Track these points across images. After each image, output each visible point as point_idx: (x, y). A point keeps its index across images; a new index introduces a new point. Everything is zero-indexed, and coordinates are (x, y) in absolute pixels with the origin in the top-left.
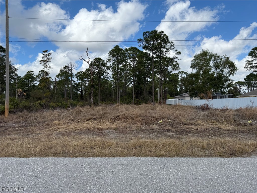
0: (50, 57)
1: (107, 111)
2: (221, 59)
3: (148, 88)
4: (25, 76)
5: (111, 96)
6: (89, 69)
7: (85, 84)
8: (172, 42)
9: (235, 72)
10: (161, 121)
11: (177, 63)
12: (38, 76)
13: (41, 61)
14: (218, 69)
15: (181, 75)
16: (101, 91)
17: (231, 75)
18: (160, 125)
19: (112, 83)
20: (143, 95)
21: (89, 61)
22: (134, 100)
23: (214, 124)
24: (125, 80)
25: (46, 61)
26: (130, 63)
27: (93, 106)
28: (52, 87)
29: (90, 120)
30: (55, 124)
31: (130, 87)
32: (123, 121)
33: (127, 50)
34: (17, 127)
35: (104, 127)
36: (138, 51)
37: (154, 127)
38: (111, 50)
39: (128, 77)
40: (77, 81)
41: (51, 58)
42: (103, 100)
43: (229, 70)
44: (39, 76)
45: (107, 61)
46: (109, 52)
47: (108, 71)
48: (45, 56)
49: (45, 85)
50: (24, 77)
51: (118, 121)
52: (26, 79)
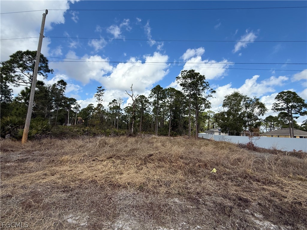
0: (103, 92)
2: (251, 100)
4: (86, 107)
8: (207, 82)
9: (265, 112)
10: (215, 170)
12: (96, 108)
13: (96, 95)
14: (247, 109)
19: (152, 117)
20: (178, 128)
21: (132, 95)
22: (170, 132)
25: (99, 95)
31: (167, 120)
33: (166, 90)
38: (153, 88)
42: (144, 130)
43: (259, 110)
46: (151, 90)
47: (150, 107)
48: (99, 91)
51: (150, 163)
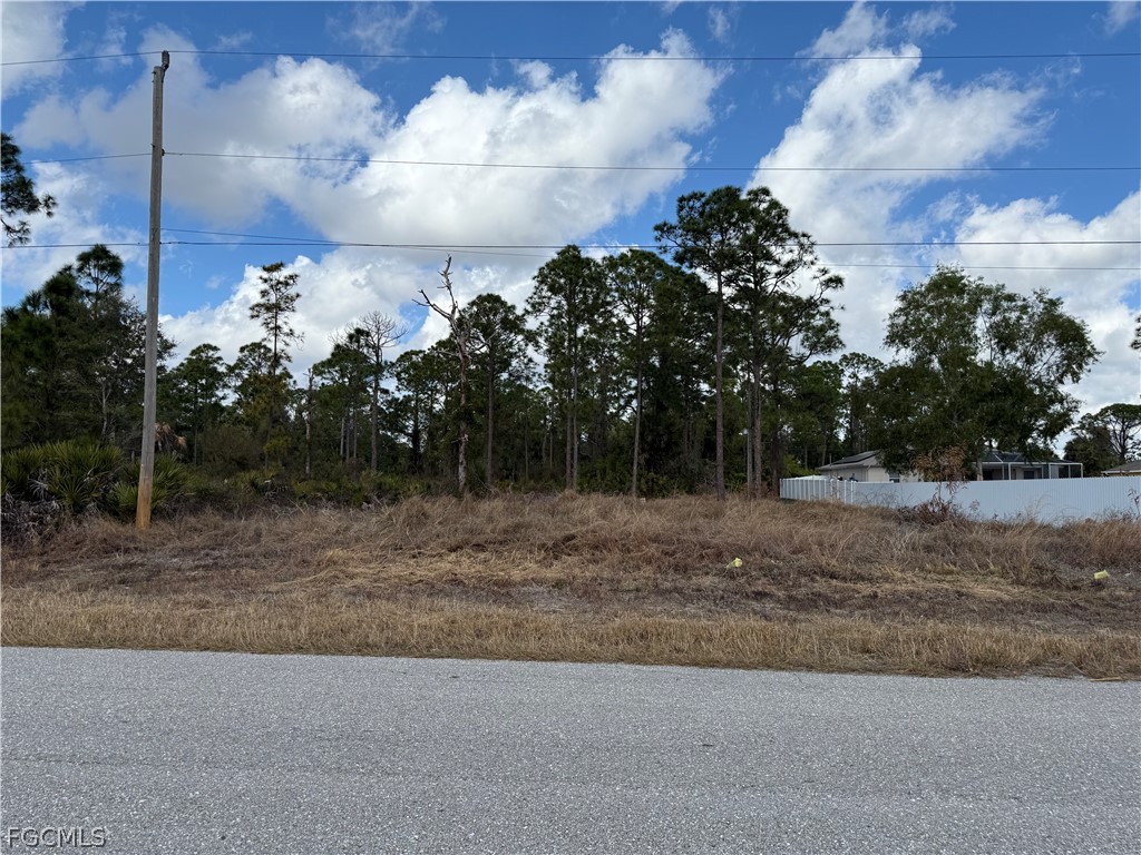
0: (292, 291)
1: (527, 519)
2: (1024, 309)
3: (702, 425)
4: (182, 365)
5: (537, 457)
6: (449, 341)
7: (432, 402)
8: (804, 235)
9: (1087, 364)
10: (738, 562)
11: (831, 321)
12: (236, 366)
13: (257, 305)
14: (1008, 351)
15: (851, 370)
16: (498, 436)
17: (1069, 376)
18: (733, 578)
19: (545, 403)
20: (679, 454)
21: (453, 312)
22: (640, 476)
23: (949, 578)
24: (602, 391)
25: (275, 308)
26: (626, 318)
27: (468, 496)
28: (292, 414)
29: (462, 548)
30: (332, 562)
31: (624, 418)
32: (589, 557)
33: (612, 263)
34: (191, 569)
35: (516, 575)
36: (661, 266)
37: (708, 583)
38: (547, 265)
39: (614, 378)
40: (399, 390)
41: (298, 296)
42: (508, 474)
43: (1058, 354)
44: (241, 368)
45: (527, 312)
46: (536, 274)
47: (530, 351)
48: (272, 286)
49: (268, 408)
50: (178, 369)
51: (570, 555)
52: (185, 378)
